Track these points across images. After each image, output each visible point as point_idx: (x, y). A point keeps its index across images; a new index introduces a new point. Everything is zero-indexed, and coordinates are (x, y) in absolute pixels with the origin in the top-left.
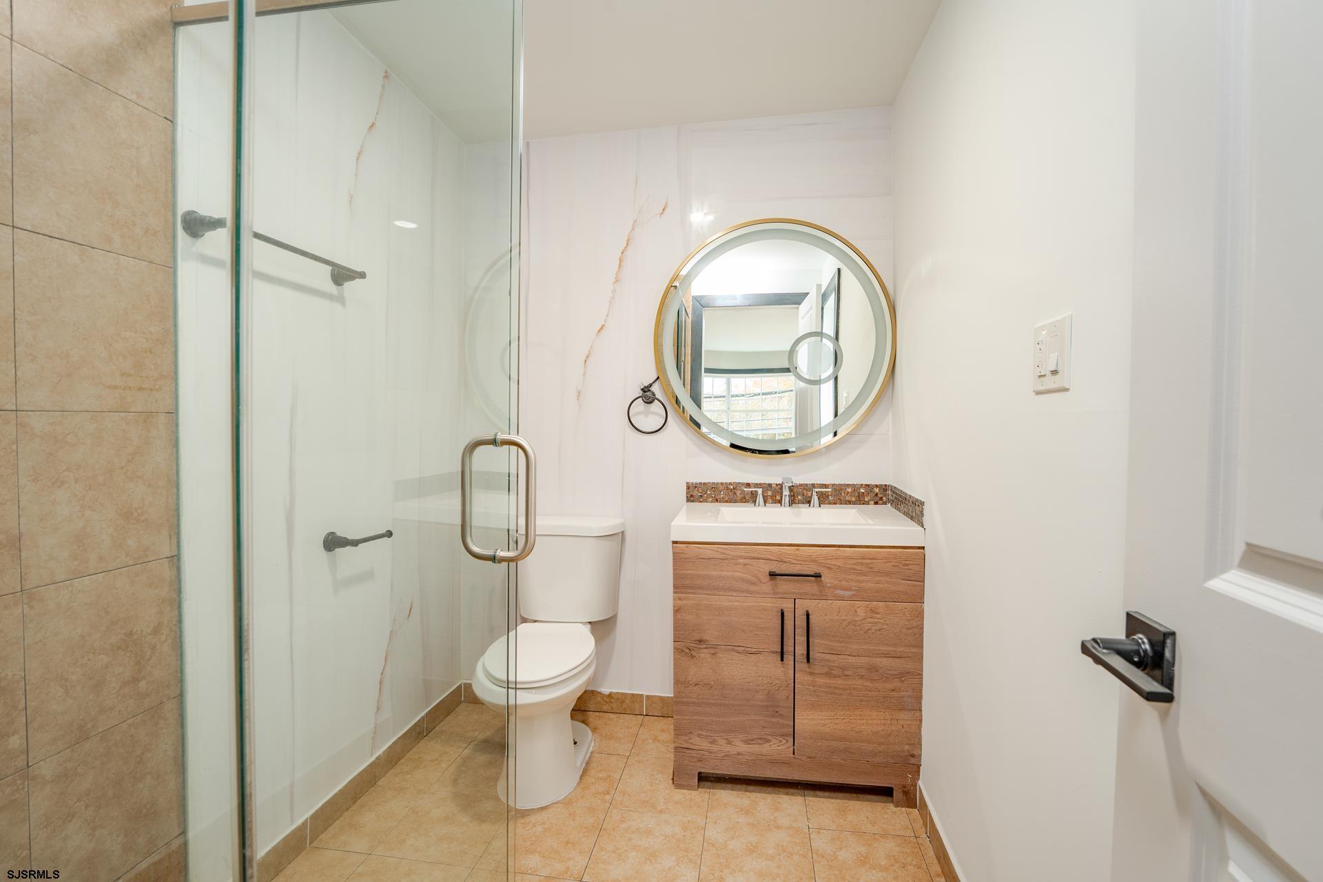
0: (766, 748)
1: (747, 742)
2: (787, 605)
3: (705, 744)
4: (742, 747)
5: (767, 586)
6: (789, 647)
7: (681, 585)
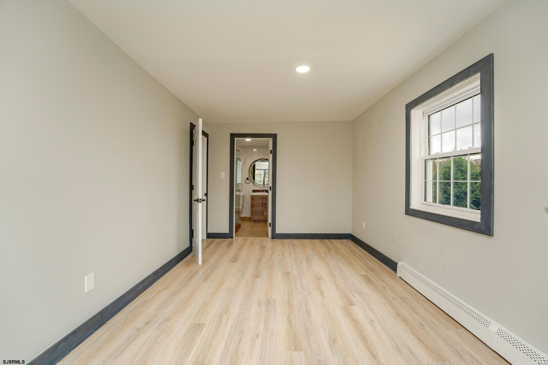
0: (261, 217)
1: (259, 216)
2: (263, 201)
3: (254, 217)
4: (259, 217)
5: (261, 200)
6: (263, 206)
7: (252, 200)
